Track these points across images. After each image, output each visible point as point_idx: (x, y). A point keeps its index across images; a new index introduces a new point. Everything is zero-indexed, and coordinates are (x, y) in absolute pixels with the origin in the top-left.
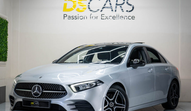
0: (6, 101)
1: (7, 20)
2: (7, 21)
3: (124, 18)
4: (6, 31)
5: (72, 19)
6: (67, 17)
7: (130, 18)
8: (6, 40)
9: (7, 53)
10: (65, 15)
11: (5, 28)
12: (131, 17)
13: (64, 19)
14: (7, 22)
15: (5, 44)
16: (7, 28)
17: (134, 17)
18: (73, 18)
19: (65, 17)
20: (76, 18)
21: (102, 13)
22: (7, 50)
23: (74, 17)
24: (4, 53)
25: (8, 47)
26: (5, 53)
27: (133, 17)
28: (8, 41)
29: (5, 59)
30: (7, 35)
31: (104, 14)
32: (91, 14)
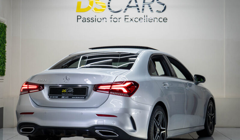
0: (4, 126)
1: (5, 23)
2: (5, 25)
3: (154, 20)
4: (4, 38)
5: (87, 21)
6: (82, 19)
7: (161, 20)
8: (4, 49)
9: (5, 65)
10: (78, 17)
11: (2, 33)
12: (163, 19)
13: (77, 21)
14: (5, 27)
15: (3, 54)
16: (5, 34)
17: (166, 19)
18: (89, 21)
19: (78, 20)
20: (92, 20)
21: (126, 14)
22: (5, 62)
23: (90, 19)
24: (1, 65)
25: (7, 58)
26: (3, 66)
27: (164, 19)
28: (6, 50)
29: (3, 73)
30: (5, 42)
31: (128, 16)
32: (112, 15)
